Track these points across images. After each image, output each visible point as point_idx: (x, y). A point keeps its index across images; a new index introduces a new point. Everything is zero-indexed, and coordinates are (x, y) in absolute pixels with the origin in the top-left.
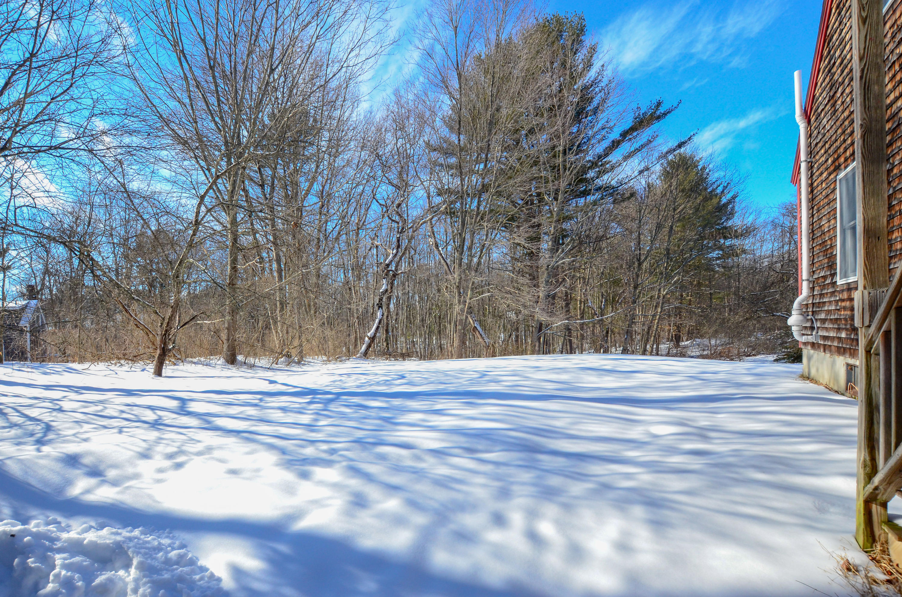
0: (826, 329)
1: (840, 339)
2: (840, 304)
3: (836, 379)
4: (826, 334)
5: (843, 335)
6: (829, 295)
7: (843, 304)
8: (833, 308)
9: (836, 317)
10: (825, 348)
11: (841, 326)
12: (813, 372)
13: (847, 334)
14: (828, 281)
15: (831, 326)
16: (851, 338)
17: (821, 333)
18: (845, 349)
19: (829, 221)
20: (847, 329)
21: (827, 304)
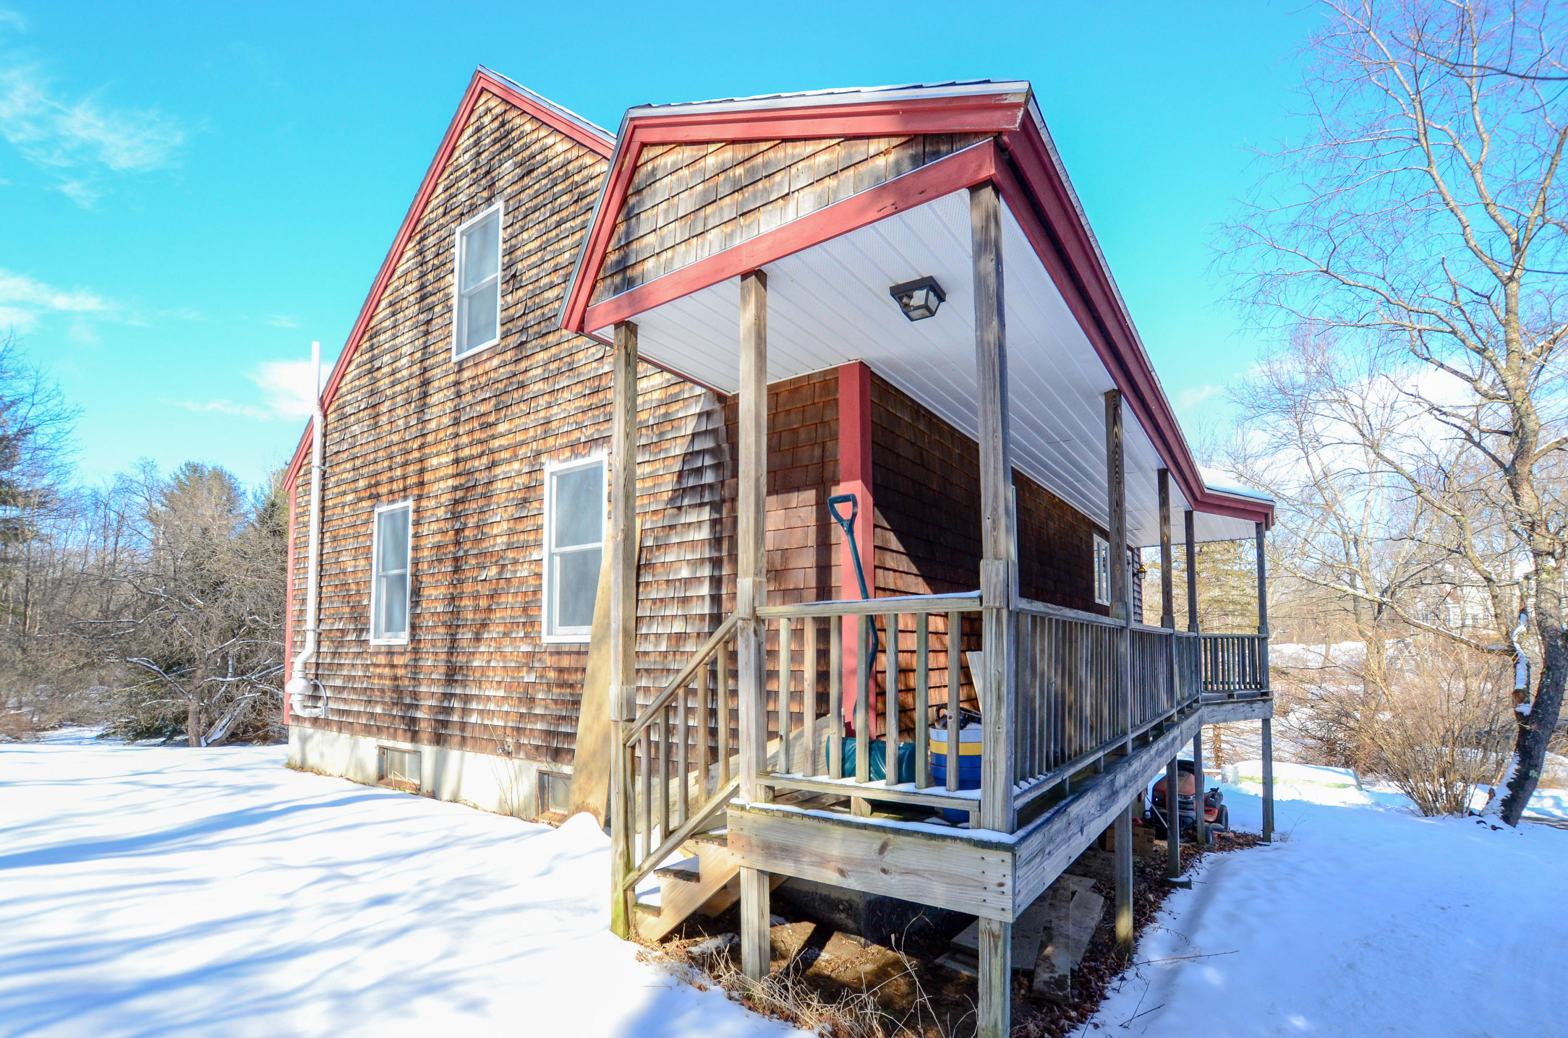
0: (345, 701)
1: (372, 715)
2: (371, 669)
3: (360, 766)
4: (343, 707)
5: (378, 710)
6: (351, 656)
7: (378, 670)
8: (360, 673)
9: (365, 685)
10: (341, 726)
11: (374, 698)
12: (312, 760)
13: (384, 709)
14: (352, 637)
15: (355, 697)
16: (390, 715)
17: (332, 705)
18: (379, 728)
19: (355, 559)
20: (383, 703)
21: (346, 667)
